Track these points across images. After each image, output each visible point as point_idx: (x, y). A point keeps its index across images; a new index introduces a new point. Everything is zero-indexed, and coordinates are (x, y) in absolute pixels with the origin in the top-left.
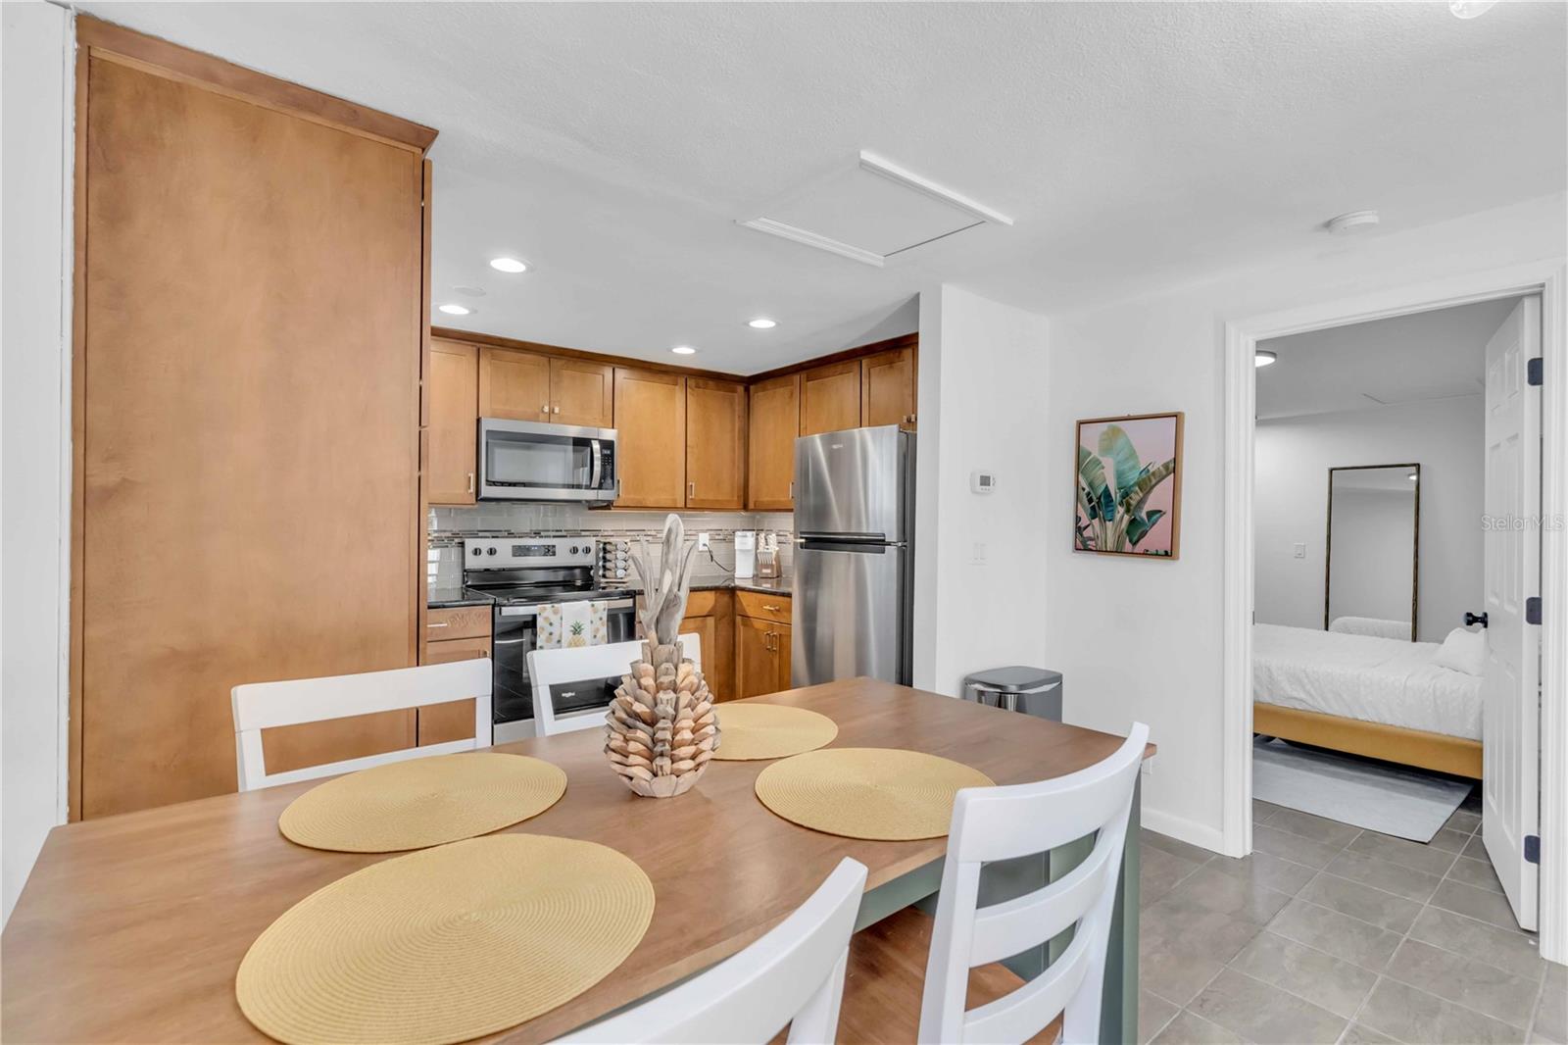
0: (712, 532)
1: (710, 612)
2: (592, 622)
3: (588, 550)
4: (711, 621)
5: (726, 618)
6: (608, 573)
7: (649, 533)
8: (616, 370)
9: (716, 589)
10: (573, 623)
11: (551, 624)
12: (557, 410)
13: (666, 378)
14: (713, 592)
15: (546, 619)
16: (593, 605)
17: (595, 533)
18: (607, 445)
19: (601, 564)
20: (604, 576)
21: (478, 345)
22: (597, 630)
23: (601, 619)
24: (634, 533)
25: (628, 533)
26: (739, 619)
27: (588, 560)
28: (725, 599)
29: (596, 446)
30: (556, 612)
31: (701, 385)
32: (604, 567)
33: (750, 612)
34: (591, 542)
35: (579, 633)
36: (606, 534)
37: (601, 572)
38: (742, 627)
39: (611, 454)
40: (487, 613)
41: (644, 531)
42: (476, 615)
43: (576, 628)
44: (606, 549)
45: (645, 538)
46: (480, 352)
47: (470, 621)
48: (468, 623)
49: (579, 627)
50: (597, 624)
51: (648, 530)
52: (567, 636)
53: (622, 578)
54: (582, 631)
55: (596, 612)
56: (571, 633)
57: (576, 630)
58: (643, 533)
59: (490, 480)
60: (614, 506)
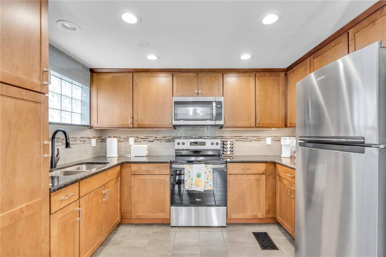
0: (273, 137)
1: (263, 172)
2: (205, 173)
3: (217, 144)
4: (264, 177)
5: (272, 175)
6: (225, 153)
7: (244, 137)
8: (224, 74)
9: (266, 162)
10: (197, 172)
11: (189, 172)
12: (200, 92)
13: (246, 74)
14: (265, 163)
15: (187, 170)
16: (206, 166)
17: (222, 137)
18: (219, 103)
19: (222, 149)
20: (223, 154)
21: (172, 73)
22: (209, 176)
23: (210, 172)
24: (238, 137)
25: (235, 137)
26: (277, 177)
27: (219, 147)
28: (272, 167)
29: (214, 104)
30: (191, 168)
31: (262, 75)
32: (223, 150)
33: (282, 175)
34: (219, 141)
35: (200, 177)
36: (226, 138)
37: (222, 152)
38: (279, 181)
39: (220, 106)
40: (168, 166)
41: (242, 136)
42: (164, 166)
43: (199, 175)
44: (224, 144)
45: (242, 139)
46: (174, 75)
47: (162, 168)
48: (161, 169)
49: (200, 175)
50: (208, 173)
51: (243, 136)
52: (195, 178)
53: (229, 155)
54: (201, 176)
55: (208, 169)
56: (196, 177)
57: (199, 176)
58: (242, 137)
59: (175, 119)
60: (224, 127)
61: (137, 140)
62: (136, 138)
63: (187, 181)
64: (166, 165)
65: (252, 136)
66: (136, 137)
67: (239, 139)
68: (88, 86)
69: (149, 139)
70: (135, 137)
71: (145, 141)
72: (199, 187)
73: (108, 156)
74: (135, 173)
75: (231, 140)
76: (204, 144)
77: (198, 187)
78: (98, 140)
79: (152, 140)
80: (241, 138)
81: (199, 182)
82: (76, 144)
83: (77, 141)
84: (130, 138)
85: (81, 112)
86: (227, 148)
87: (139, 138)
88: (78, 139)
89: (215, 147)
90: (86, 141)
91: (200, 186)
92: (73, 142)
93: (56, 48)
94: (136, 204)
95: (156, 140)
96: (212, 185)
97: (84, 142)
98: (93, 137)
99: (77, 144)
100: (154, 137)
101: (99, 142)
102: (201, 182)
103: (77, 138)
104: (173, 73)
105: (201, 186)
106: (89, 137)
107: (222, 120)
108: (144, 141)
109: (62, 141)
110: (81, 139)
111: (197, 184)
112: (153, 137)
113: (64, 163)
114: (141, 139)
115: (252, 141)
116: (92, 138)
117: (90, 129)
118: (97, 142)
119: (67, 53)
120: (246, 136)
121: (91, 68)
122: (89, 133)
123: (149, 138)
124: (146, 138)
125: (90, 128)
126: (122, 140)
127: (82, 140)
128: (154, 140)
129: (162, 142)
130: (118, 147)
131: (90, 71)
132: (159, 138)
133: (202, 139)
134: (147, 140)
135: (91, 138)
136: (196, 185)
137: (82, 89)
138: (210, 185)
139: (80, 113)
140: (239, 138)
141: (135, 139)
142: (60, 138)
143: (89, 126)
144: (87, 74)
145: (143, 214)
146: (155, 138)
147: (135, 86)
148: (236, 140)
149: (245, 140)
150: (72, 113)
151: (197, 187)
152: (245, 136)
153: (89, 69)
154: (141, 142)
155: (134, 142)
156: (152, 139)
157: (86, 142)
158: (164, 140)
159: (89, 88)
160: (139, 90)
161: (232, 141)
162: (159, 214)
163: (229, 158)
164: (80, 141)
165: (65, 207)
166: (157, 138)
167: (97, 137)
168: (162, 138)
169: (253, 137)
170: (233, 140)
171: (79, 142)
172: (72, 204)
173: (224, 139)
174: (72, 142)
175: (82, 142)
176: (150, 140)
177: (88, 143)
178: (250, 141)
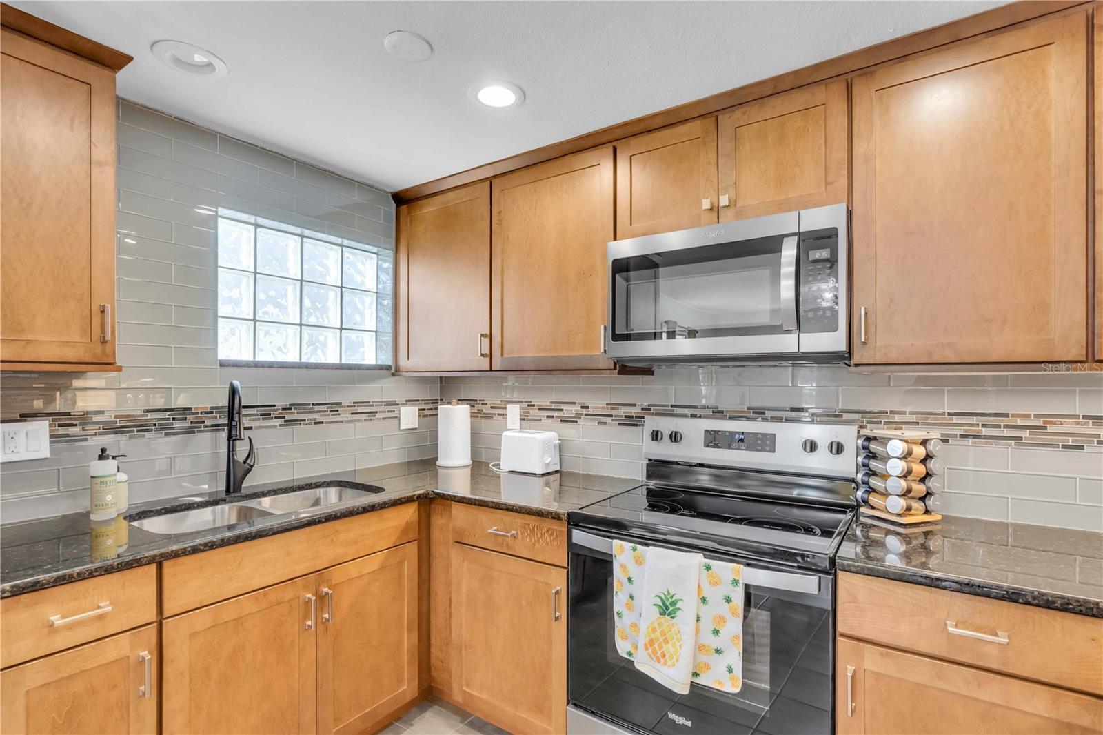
2: (703, 600)
3: (836, 449)
7: (1019, 422)
8: (854, 82)
10: (661, 589)
11: (630, 579)
12: (724, 201)
13: (1010, 40)
15: (623, 566)
16: (709, 567)
18: (818, 240)
19: (860, 477)
21: (612, 144)
22: (722, 620)
23: (728, 599)
24: (974, 420)
25: (955, 420)
27: (846, 465)
29: (789, 250)
30: (639, 561)
32: (866, 484)
34: (848, 435)
35: (672, 615)
36: (897, 418)
37: (860, 494)
39: (825, 254)
40: (562, 531)
41: (1007, 415)
42: (548, 531)
43: (668, 603)
44: (870, 452)
45: (1007, 433)
46: (618, 150)
47: (541, 537)
48: (539, 540)
49: (673, 603)
50: (717, 607)
51: (1013, 415)
52: (651, 614)
53: (899, 515)
54: (678, 613)
55: (716, 584)
56: (657, 610)
57: (667, 608)
58: (1003, 421)
59: (617, 332)
60: (857, 365)
61: (529, 412)
62: (525, 405)
63: (624, 618)
64: (556, 528)
65: (1084, 417)
66: (526, 402)
67: (985, 432)
68: (389, 247)
69: (562, 410)
70: (522, 402)
71: (553, 417)
72: (665, 664)
73: (440, 462)
74: (462, 538)
75: (920, 434)
76: (766, 443)
77: (662, 661)
78: (428, 409)
79: (574, 415)
80: (999, 426)
81: (666, 641)
82: (337, 422)
83: (339, 414)
84: (509, 406)
85: (377, 327)
86: (885, 477)
87: (534, 406)
88: (342, 407)
89: (821, 462)
90: (376, 412)
91: (669, 663)
92: (325, 415)
93: (261, 148)
94: (463, 651)
95: (586, 415)
96: (738, 671)
97: (369, 416)
98: (406, 401)
99: (341, 422)
100: (579, 403)
101: (431, 415)
102: (678, 644)
103: (341, 403)
104: (614, 144)
105: (674, 665)
106: (393, 401)
107: (836, 329)
108: (548, 417)
109: (279, 413)
110: (358, 406)
111: (656, 645)
112: (575, 403)
113: (292, 478)
114: (539, 409)
115: (1082, 448)
116: (403, 404)
117: (395, 378)
118: (424, 416)
119: (300, 158)
120: (1036, 416)
121: (392, 191)
122: (388, 389)
123: (562, 406)
124: (553, 406)
125: (393, 375)
126: (488, 412)
127: (359, 411)
128: (579, 415)
129: (605, 423)
130: (471, 433)
131: (395, 203)
132: (597, 408)
133: (765, 420)
134: (556, 414)
135: (398, 404)
136: (655, 652)
137: (379, 257)
138: (730, 670)
139: (375, 329)
140: (984, 426)
141: (523, 409)
142: (274, 406)
143: (390, 366)
144: (382, 211)
145: (484, 696)
146: (582, 407)
147: (498, 224)
148: (962, 436)
149: (1025, 434)
150: (343, 331)
151: (659, 661)
152: (1028, 416)
153: (390, 195)
154: (540, 420)
155: (521, 419)
156: (572, 410)
157: (378, 415)
158: (611, 416)
159: (391, 253)
160: (508, 237)
161: (924, 443)
162: (530, 719)
163: (898, 534)
164: (352, 414)
165: (69, 651)
166: (588, 407)
167: (422, 400)
168: (603, 408)
169: (1094, 424)
170: (935, 434)
171: (347, 417)
172: (116, 637)
173: (886, 423)
174: (321, 416)
175: (364, 417)
176: (565, 414)
177: (383, 418)
178: (1064, 446)
